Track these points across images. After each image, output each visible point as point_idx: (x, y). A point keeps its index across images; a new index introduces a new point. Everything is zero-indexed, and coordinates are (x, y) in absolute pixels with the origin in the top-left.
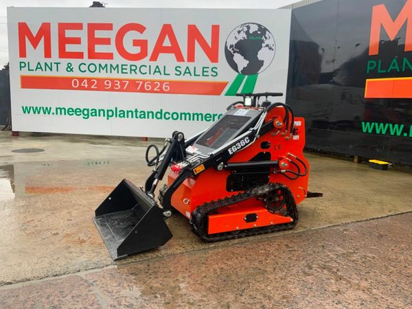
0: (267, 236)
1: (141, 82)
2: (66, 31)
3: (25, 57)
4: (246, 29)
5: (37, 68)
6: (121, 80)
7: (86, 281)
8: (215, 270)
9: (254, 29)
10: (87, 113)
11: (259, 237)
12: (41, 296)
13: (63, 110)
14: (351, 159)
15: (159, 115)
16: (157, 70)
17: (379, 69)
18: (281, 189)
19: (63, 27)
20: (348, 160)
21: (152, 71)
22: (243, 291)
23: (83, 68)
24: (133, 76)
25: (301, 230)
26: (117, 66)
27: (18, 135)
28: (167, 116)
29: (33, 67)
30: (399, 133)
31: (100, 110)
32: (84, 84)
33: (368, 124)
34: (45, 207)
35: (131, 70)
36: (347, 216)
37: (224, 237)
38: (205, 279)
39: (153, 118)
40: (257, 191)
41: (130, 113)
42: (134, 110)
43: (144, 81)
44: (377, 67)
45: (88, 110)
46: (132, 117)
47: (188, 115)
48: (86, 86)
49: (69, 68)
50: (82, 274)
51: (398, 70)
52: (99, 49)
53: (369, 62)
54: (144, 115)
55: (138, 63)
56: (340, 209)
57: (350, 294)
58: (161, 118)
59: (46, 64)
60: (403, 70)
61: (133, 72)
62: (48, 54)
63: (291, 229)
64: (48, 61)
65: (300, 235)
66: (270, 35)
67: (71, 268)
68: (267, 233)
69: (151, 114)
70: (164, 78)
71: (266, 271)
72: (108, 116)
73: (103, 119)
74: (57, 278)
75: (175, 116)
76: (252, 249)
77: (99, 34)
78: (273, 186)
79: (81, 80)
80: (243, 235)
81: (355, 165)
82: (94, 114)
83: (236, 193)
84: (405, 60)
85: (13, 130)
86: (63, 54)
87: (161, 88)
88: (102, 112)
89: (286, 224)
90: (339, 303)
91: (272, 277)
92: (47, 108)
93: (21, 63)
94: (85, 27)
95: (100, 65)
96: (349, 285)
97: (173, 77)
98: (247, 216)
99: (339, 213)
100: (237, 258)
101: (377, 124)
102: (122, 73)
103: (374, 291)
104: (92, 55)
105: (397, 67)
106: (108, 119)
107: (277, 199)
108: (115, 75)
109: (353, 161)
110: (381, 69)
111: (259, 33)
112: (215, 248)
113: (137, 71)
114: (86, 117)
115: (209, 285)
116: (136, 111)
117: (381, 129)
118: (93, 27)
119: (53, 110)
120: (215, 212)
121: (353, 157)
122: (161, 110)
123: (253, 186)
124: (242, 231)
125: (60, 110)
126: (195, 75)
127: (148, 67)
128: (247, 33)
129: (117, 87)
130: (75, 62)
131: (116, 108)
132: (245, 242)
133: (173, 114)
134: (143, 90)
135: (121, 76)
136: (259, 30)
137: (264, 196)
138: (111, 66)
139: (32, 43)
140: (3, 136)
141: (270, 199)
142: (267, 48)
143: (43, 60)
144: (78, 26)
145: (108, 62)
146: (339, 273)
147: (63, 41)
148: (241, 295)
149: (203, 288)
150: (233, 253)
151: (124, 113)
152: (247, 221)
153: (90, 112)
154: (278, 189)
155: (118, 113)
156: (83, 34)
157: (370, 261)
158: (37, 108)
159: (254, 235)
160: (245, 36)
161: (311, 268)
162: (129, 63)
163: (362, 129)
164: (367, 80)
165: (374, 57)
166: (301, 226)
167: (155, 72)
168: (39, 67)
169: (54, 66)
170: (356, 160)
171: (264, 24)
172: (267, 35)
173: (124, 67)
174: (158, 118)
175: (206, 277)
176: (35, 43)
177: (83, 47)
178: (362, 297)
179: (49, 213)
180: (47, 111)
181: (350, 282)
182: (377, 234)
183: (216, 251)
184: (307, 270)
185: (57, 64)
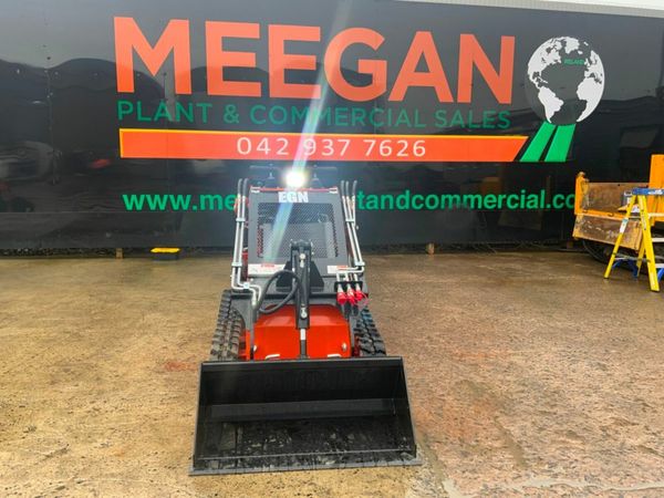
17: (139, 114)
44: (135, 112)
53: (120, 103)
60: (178, 119)
110: (143, 116)
164: (121, 130)
170: (119, 254)
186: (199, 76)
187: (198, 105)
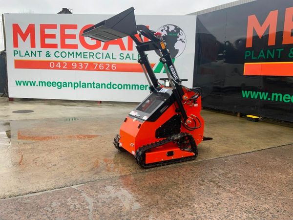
0: (179, 164)
1: (97, 64)
2: (46, 30)
3: (17, 47)
4: (166, 29)
5: (26, 55)
6: (83, 63)
7: (78, 191)
8: (149, 183)
9: (172, 28)
10: (60, 85)
11: (175, 165)
12: (54, 199)
13: (44, 83)
14: (235, 114)
15: (109, 86)
16: (108, 56)
17: (253, 56)
18: (188, 136)
19: (43, 27)
20: (234, 115)
21: (104, 57)
22: (165, 194)
23: (57, 54)
24: (91, 60)
25: (200, 160)
26: (81, 53)
27: (13, 100)
28: (115, 86)
29: (23, 54)
30: (265, 98)
31: (69, 83)
32: (58, 65)
33: (246, 92)
34: (44, 149)
35: (90, 56)
36: (228, 152)
37: (154, 166)
38: (144, 188)
39: (105, 88)
40: (174, 138)
41: (89, 85)
42: (92, 83)
43: (99, 64)
44: (251, 55)
45: (61, 83)
46: (91, 87)
47: (128, 86)
48: (60, 66)
49: (48, 55)
50: (75, 187)
51: (264, 58)
52: (68, 41)
53: (246, 52)
54: (99, 86)
55: (95, 51)
56: (225, 147)
57: (224, 195)
58: (111, 88)
59: (32, 52)
60: (268, 57)
61: (91, 57)
62: (33, 45)
63: (194, 160)
64: (33, 50)
65: (199, 163)
66: (183, 33)
67: (68, 184)
68: (180, 162)
69: (103, 85)
70: (112, 61)
71: (178, 183)
72: (75, 87)
73: (71, 89)
74: (60, 189)
75: (120, 87)
76: (171, 171)
77: (68, 32)
78: (183, 134)
79: (56, 62)
80: (165, 164)
81: (238, 119)
82: (65, 86)
83: (162, 139)
84: (269, 51)
85: (9, 97)
86: (43, 45)
87: (110, 67)
88: (70, 84)
89: (190, 157)
90: (217, 199)
91: (181, 186)
92: (32, 82)
93: (14, 51)
94: (59, 27)
95: (69, 53)
96: (224, 190)
97: (118, 61)
98: (168, 153)
99: (223, 150)
100: (162, 177)
101: (251, 92)
102: (84, 58)
103: (238, 193)
104: (64, 46)
105: (263, 56)
106: (74, 89)
107: (185, 142)
108: (79, 59)
109: (237, 116)
110: (254, 57)
111: (175, 31)
112: (149, 171)
113: (94, 56)
114: (60, 87)
115: (146, 191)
116: (94, 83)
117: (254, 95)
118: (64, 27)
119: (37, 83)
120: (149, 151)
121: (237, 113)
122: (111, 83)
123: (171, 135)
124: (165, 162)
125: (42, 83)
126: (133, 59)
127: (102, 54)
128: (167, 31)
129: (81, 67)
130: (52, 51)
131: (80, 82)
132: (167, 168)
133: (118, 85)
134: (98, 69)
135: (83, 60)
136: (175, 29)
137: (178, 140)
138: (77, 53)
139: (22, 38)
140: (2, 101)
141: (181, 142)
142: (181, 41)
143: (30, 49)
144: (54, 27)
145: (74, 50)
146: (219, 184)
147: (44, 36)
148: (164, 196)
149: (143, 192)
150: (160, 174)
151: (85, 85)
152: (168, 156)
153: (62, 84)
154: (186, 136)
155: (81, 85)
156: (57, 32)
157: (238, 177)
158: (25, 82)
159: (172, 164)
160: (166, 33)
161: (204, 181)
162: (89, 51)
163: (242, 95)
164: (245, 63)
165: (249, 49)
166: (200, 158)
167: (106, 57)
168: (27, 54)
169: (38, 54)
170: (238, 115)
171: (179, 26)
172: (180, 33)
173: (85, 54)
174: (109, 88)
175: (144, 187)
176: (24, 38)
177: (57, 41)
178: (230, 196)
179: (47, 153)
180: (33, 84)
181: (224, 189)
182: (244, 162)
183: (150, 173)
184: (201, 182)
185: (40, 52)
186: (279, 35)
187: (277, 50)
